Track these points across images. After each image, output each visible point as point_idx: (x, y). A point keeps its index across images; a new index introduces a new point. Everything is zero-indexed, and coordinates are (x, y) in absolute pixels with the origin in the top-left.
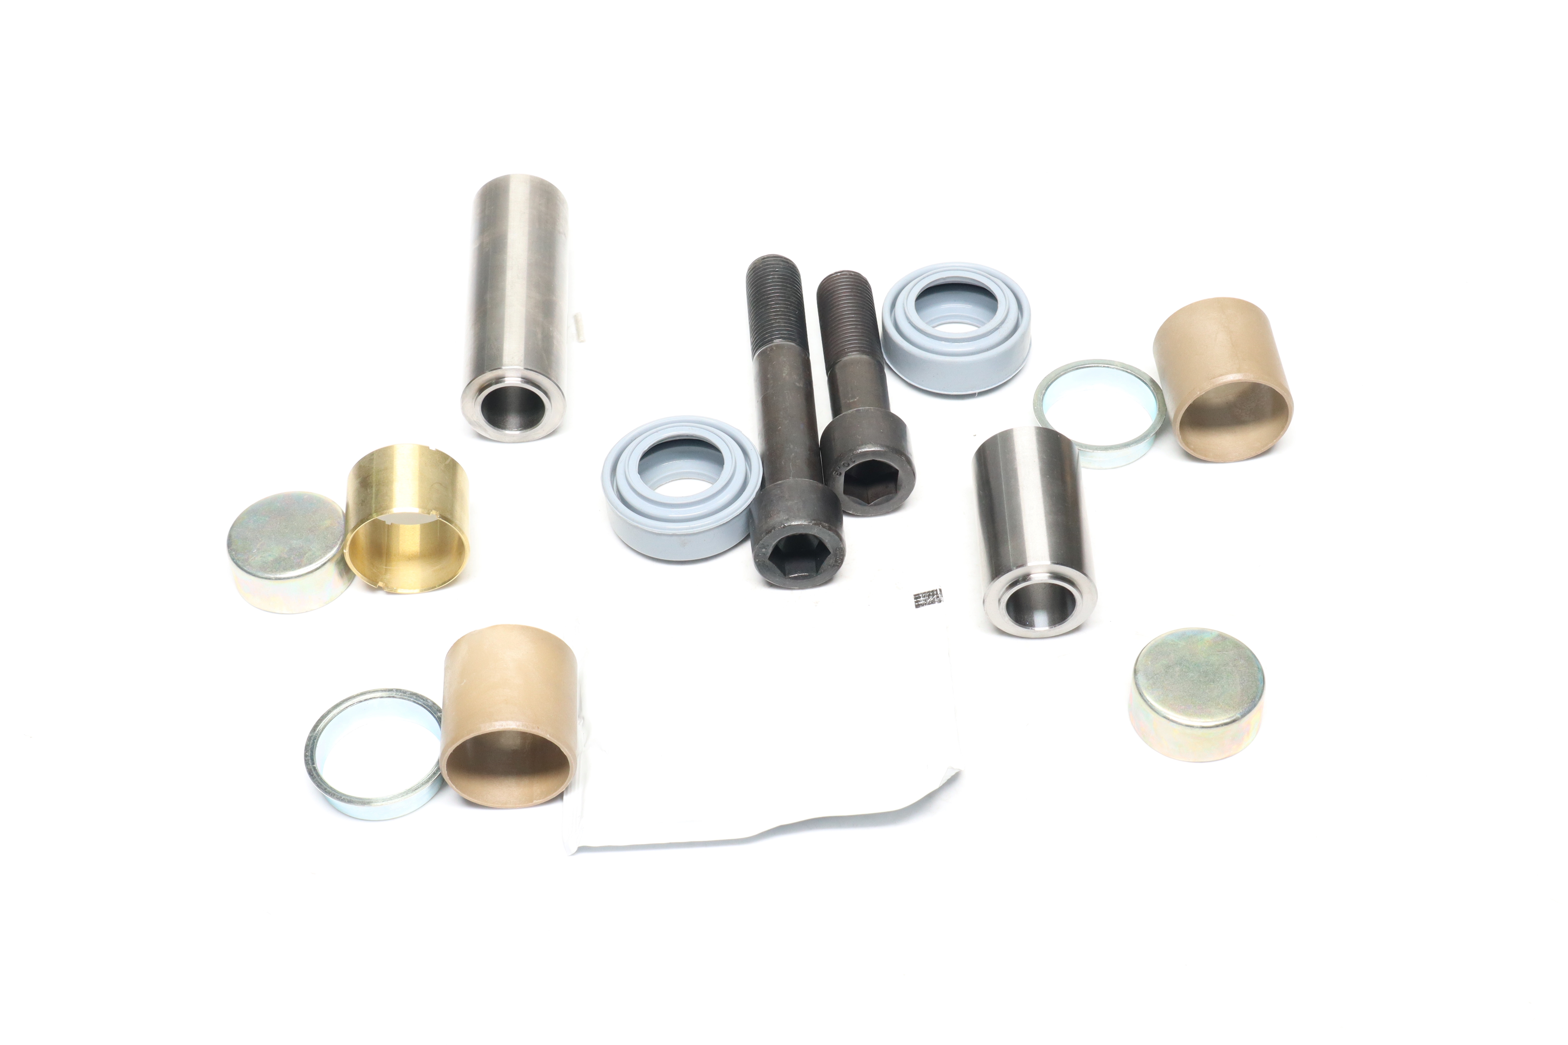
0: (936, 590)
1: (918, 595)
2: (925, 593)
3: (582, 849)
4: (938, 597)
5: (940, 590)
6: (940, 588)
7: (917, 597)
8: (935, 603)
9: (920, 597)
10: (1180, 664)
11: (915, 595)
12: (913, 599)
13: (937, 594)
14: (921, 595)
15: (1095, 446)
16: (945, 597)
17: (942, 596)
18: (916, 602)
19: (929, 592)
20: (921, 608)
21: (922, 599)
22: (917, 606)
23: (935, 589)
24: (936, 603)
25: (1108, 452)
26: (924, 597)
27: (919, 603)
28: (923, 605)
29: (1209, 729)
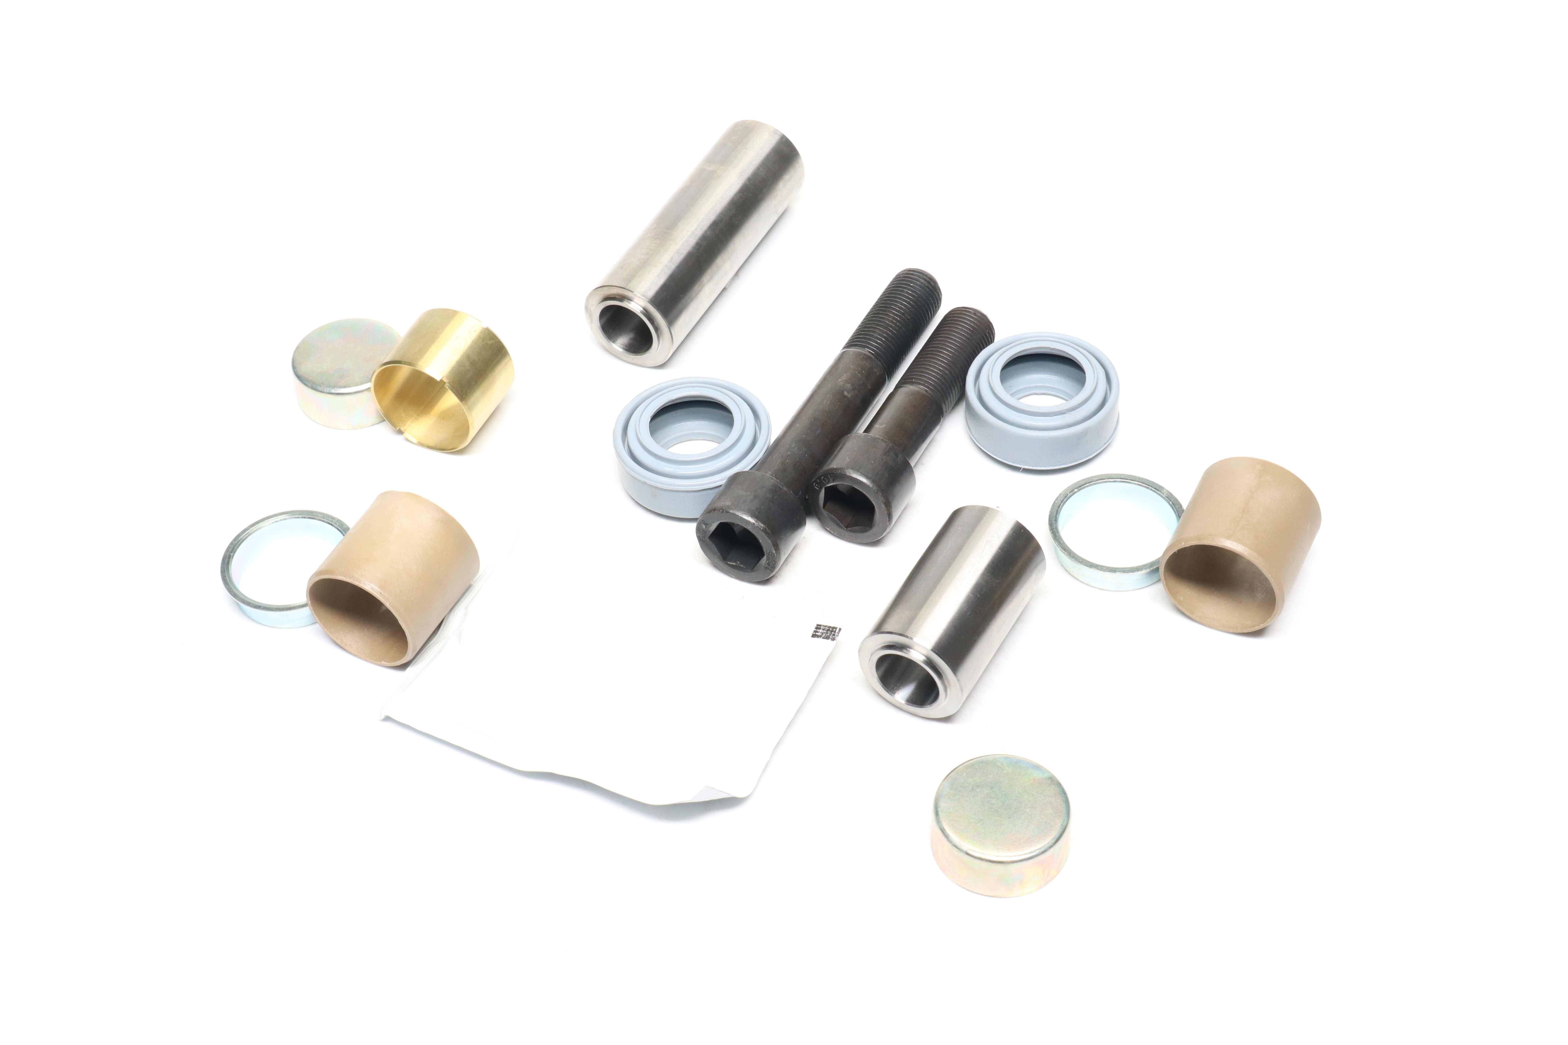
0: (836, 628)
1: (820, 625)
2: (826, 626)
3: (387, 719)
4: (834, 635)
5: (840, 629)
6: (841, 627)
7: (818, 627)
8: (828, 639)
9: (820, 629)
10: (992, 788)
11: (818, 625)
12: (815, 627)
13: (835, 632)
14: (822, 627)
15: (1082, 559)
16: (840, 637)
17: (838, 636)
18: (815, 632)
19: (830, 627)
20: (816, 639)
21: (821, 631)
22: (814, 636)
23: (836, 626)
24: (830, 640)
25: (1091, 569)
26: (824, 630)
27: (817, 634)
28: (818, 636)
29: (973, 858)
